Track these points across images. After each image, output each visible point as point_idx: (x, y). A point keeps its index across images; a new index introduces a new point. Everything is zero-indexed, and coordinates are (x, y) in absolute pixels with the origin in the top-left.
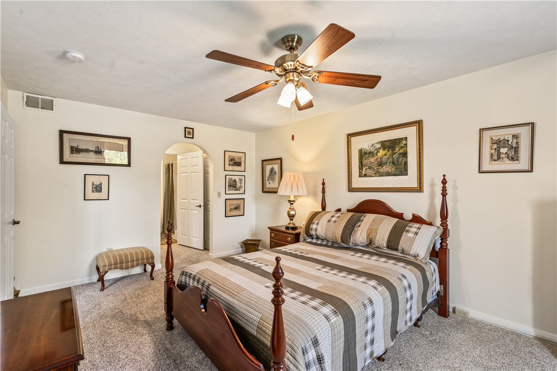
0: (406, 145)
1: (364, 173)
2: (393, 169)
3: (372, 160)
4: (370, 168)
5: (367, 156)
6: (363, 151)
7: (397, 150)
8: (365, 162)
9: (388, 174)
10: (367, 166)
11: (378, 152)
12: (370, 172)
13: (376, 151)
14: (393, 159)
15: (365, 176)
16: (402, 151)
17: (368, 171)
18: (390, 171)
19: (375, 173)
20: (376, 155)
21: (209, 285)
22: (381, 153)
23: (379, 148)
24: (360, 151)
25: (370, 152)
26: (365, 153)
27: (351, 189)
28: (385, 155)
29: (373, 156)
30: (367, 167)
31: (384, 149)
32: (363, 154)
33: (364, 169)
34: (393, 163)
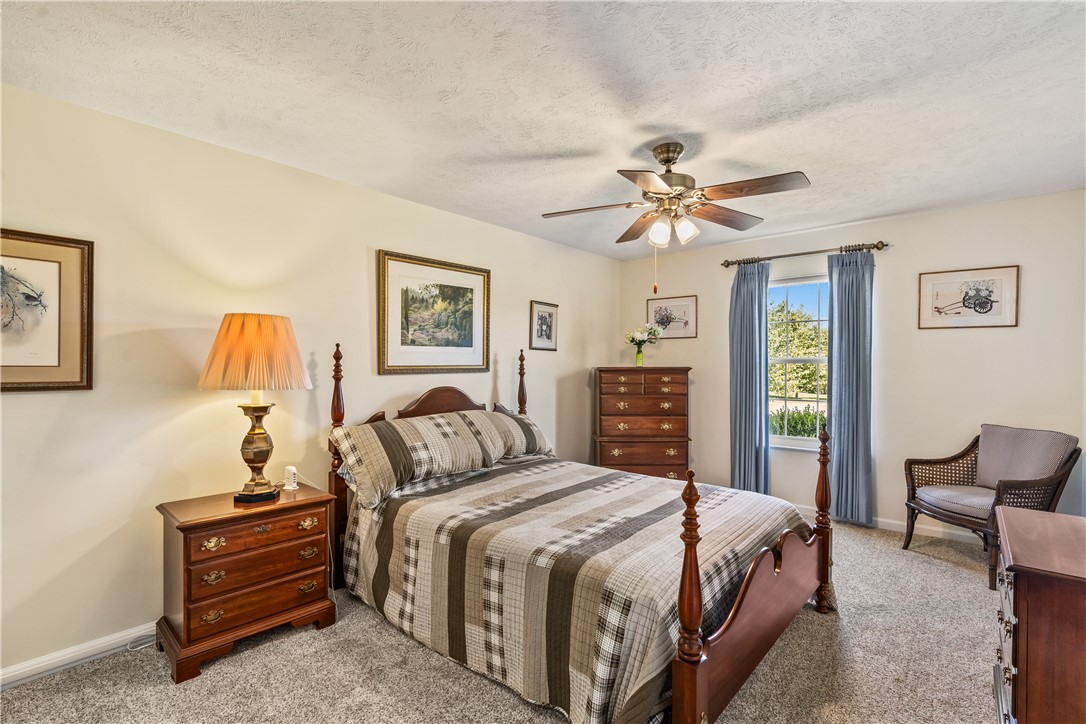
0: (471, 300)
1: (410, 337)
2: (456, 336)
3: (426, 314)
4: (421, 328)
5: (417, 305)
6: (410, 295)
7: (461, 306)
8: (413, 316)
9: (448, 343)
10: (416, 324)
11: (434, 302)
12: (421, 336)
13: (431, 300)
14: (455, 318)
15: (413, 342)
16: (466, 308)
17: (418, 334)
18: (451, 338)
19: (429, 340)
20: (433, 307)
21: (733, 551)
22: (440, 305)
23: (436, 296)
24: (405, 293)
25: (422, 300)
26: (414, 300)
27: (383, 369)
28: (445, 310)
29: (427, 308)
30: (416, 327)
31: (444, 299)
32: (409, 301)
33: (411, 330)
34: (455, 325)
